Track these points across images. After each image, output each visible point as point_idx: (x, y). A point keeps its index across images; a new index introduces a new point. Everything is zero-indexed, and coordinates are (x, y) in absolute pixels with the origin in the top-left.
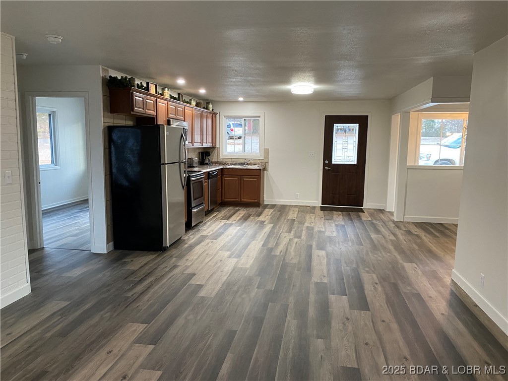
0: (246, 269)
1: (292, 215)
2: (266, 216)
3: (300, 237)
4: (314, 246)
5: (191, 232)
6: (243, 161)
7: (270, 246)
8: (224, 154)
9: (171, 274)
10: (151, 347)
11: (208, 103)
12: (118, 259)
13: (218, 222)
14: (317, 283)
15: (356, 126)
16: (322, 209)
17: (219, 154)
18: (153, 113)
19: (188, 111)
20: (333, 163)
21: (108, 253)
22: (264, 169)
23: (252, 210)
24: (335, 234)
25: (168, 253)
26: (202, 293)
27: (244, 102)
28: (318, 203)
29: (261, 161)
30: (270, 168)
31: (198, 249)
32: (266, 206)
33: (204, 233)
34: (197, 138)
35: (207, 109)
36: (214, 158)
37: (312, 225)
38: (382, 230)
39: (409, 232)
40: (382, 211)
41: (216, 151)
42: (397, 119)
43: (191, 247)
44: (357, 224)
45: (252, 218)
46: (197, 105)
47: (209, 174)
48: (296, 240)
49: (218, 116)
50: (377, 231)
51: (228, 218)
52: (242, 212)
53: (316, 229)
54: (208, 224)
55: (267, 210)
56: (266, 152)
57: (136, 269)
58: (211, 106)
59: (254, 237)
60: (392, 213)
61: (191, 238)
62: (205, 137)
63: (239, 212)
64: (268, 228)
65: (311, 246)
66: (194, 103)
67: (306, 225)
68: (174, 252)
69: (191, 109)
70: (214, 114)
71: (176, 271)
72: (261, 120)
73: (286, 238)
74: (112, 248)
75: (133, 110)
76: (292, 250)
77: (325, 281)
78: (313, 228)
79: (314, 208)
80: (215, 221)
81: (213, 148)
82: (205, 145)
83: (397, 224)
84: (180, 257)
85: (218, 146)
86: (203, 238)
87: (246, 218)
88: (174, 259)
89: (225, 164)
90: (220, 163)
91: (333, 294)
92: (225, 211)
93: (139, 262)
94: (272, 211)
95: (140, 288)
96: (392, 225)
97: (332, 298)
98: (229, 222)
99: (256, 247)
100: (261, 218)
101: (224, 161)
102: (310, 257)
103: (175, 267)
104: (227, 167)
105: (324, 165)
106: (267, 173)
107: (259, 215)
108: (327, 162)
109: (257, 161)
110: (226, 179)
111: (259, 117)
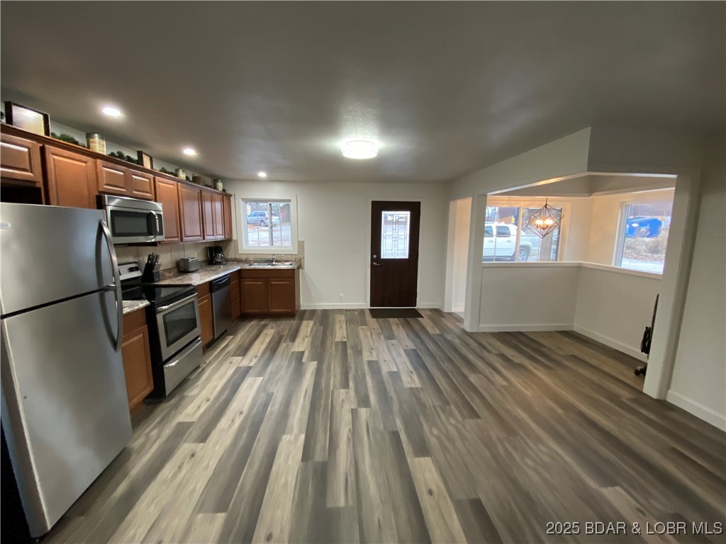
1: (340, 332)
2: (307, 327)
3: (367, 402)
4: (404, 439)
6: (270, 257)
8: (244, 247)
11: (215, 180)
15: (407, 215)
19: (165, 185)
20: (382, 257)
22: (300, 267)
23: (285, 326)
28: (367, 304)
29: (294, 257)
30: (307, 264)
32: (304, 315)
34: (192, 229)
35: (214, 187)
36: (228, 254)
41: (232, 245)
45: (285, 344)
46: (194, 180)
47: (210, 285)
49: (232, 198)
51: (245, 352)
52: (269, 334)
55: (305, 323)
56: (301, 245)
58: (220, 185)
63: (266, 331)
64: (310, 374)
65: (398, 438)
67: (366, 356)
69: (175, 182)
70: (226, 197)
72: (292, 205)
79: (362, 311)
81: (228, 241)
82: (209, 238)
85: (234, 237)
89: (247, 261)
90: (238, 261)
92: (243, 333)
94: (311, 324)
100: (297, 346)
101: (243, 258)
104: (247, 266)
105: (373, 260)
106: (303, 273)
107: (295, 337)
108: (375, 256)
109: (290, 257)
110: (247, 283)
111: (290, 201)
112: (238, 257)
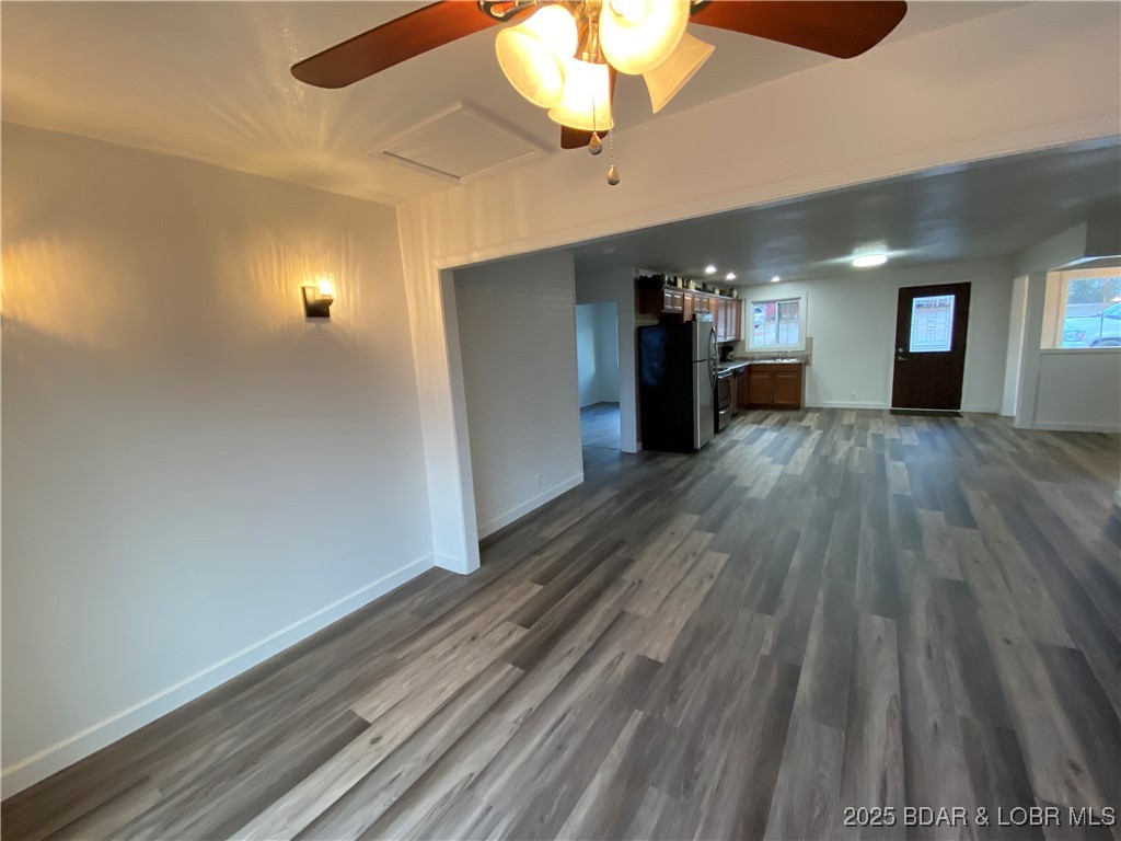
0: (797, 476)
1: (848, 420)
2: (810, 420)
3: (864, 445)
4: (887, 455)
5: (719, 437)
6: (776, 355)
7: (824, 453)
8: (751, 346)
9: (709, 476)
10: (711, 535)
11: (732, 290)
12: (649, 458)
13: (747, 427)
14: (896, 496)
15: (950, 299)
16: (893, 412)
17: (744, 347)
18: (680, 308)
19: (712, 302)
20: (911, 351)
21: (638, 452)
22: (807, 363)
23: (791, 414)
24: (917, 443)
25: (699, 456)
26: (752, 494)
27: (780, 283)
28: (888, 404)
29: (801, 353)
30: (814, 361)
31: (732, 453)
32: (809, 409)
33: (735, 438)
34: (721, 331)
35: (730, 296)
36: (737, 353)
37: (881, 432)
38: (996, 439)
39: (1043, 444)
40: (994, 416)
41: (740, 345)
42: (1023, 284)
43: (724, 452)
44: (952, 431)
45: (791, 422)
46: (721, 293)
47: (734, 371)
48: (858, 449)
49: (743, 303)
50: (987, 441)
51: (760, 423)
52: (776, 417)
53: (887, 436)
54: (736, 429)
55: (810, 415)
56: (809, 341)
57: (672, 467)
58: (735, 293)
59: (799, 444)
60: (1012, 419)
61: (721, 442)
62: (728, 328)
63: (771, 417)
64: (816, 434)
65: (883, 456)
66: (717, 292)
67: (871, 431)
68: (705, 454)
69: (715, 298)
70: (739, 301)
71: (714, 473)
72: (802, 303)
73: (843, 447)
74: (641, 448)
75: (663, 307)
76: (856, 458)
77: (909, 494)
78: (881, 435)
79: (880, 411)
80: (743, 426)
81: (737, 341)
82: (729, 339)
83: (1021, 433)
84: (715, 459)
85: (742, 338)
86: (734, 444)
87: (782, 423)
88: (708, 462)
89: (752, 359)
90: (745, 359)
91: (922, 508)
92: (753, 415)
93: (673, 461)
94: (817, 415)
95: (682, 485)
96: (1012, 433)
97: (921, 512)
98: (762, 426)
99: (805, 453)
100: (804, 423)
101: (750, 356)
102: (882, 468)
103: (711, 469)
104: (755, 362)
105: (897, 354)
106: (810, 368)
107: (801, 419)
108: (901, 350)
109: (796, 354)
110: (755, 377)
111: (799, 298)
112: (744, 355)
